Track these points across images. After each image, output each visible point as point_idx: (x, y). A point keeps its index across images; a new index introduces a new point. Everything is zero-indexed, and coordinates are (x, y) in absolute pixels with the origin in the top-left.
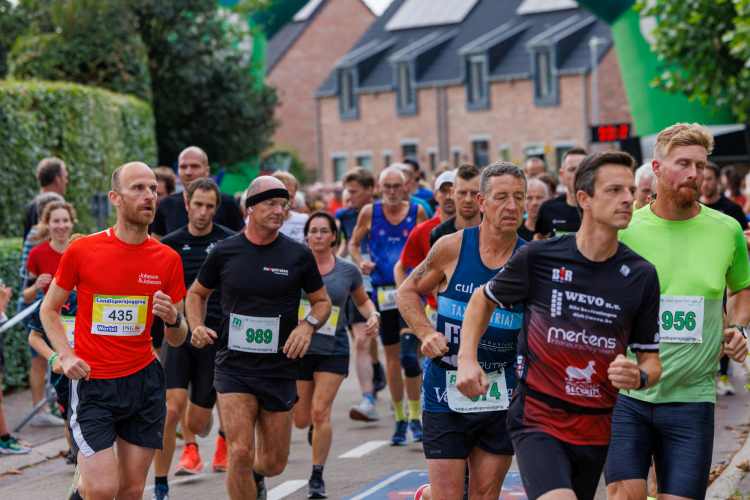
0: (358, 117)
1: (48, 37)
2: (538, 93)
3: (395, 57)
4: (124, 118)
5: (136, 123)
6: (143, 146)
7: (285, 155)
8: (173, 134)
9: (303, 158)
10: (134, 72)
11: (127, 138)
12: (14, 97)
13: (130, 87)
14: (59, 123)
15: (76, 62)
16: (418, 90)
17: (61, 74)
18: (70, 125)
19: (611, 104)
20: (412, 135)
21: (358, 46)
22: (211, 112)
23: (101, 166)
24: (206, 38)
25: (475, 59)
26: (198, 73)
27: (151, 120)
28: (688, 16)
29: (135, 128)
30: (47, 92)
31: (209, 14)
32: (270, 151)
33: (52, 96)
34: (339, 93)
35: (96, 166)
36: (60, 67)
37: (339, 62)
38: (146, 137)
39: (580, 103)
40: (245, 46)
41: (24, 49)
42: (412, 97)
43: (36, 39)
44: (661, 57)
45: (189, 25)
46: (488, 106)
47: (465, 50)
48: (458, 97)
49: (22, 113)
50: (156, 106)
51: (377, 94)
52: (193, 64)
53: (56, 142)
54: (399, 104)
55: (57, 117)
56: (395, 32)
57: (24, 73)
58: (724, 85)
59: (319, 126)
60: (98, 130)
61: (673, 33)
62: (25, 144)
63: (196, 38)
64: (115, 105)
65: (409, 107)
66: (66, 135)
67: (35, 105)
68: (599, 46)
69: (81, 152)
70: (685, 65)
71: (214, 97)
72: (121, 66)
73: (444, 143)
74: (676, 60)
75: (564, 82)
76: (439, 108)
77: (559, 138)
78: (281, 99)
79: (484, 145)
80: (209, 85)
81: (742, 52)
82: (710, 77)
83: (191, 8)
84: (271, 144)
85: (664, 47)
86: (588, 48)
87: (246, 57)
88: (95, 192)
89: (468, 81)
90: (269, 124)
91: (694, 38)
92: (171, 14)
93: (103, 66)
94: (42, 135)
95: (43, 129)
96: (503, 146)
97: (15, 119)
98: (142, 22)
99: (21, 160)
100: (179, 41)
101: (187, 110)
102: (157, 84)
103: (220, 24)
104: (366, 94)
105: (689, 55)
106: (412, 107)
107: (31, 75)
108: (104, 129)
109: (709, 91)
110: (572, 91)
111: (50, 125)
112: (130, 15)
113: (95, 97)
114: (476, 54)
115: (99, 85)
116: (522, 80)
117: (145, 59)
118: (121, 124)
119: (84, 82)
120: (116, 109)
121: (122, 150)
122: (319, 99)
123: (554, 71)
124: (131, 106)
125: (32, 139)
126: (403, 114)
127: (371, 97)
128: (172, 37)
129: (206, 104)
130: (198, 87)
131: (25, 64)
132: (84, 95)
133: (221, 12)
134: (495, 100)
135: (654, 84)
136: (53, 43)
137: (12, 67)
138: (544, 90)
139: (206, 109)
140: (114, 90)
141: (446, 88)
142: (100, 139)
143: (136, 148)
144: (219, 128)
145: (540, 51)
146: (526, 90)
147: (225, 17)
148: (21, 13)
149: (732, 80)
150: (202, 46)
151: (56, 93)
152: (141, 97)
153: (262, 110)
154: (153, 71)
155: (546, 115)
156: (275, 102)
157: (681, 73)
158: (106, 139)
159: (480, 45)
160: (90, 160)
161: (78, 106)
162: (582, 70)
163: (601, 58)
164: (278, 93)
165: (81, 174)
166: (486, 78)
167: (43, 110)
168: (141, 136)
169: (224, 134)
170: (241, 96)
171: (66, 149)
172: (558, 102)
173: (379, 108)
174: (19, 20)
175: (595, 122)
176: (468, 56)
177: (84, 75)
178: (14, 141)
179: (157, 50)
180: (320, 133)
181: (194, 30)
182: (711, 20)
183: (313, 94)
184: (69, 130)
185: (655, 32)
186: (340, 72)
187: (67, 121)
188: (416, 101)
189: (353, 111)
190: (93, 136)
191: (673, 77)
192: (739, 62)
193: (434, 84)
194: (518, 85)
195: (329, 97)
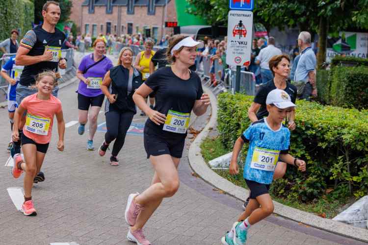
0: (94, 13)
2: (149, 11)
4: (26, 6)
5: (29, 8)
6: (31, 15)
7: (71, 22)
9: (76, 24)
11: (26, 12)
16: (113, 6)
18: (10, 7)
19: (170, 16)
20: (110, 20)
23: (17, 20)
27: (33, 8)
29: (29, 10)
32: (68, 20)
34: (89, 5)
38: (31, 13)
39: (161, 15)
42: (111, 8)
44: (189, 3)
46: (133, 13)
48: (125, 10)
50: (36, 4)
51: (100, 6)
53: (5, 12)
54: (107, 10)
55: (6, 4)
58: (207, 13)
59: (82, 14)
60: (18, 9)
65: (109, 12)
66: (8, 10)
69: (12, 16)
70: (196, 6)
73: (119, 23)
74: (193, 5)
75: (157, 8)
76: (118, 12)
77: (153, 24)
78: (73, 5)
79: (131, 24)
81: (214, 4)
82: (203, 10)
84: (69, 18)
89: (128, 5)
95: (1, 7)
96: (137, 25)
104: (97, 6)
105: (197, 3)
106: (111, 11)
108: (20, 9)
109: (202, 15)
110: (159, 11)
111: (4, 7)
116: (144, 6)
118: (24, 8)
120: (23, 4)
122: (83, 6)
123: (154, 4)
124: (28, 3)
126: (107, 13)
127: (98, 7)
134: (136, 12)
135: (186, 11)
138: (151, 10)
141: (121, 6)
142: (18, 12)
146: (145, 10)
149: (209, 12)
153: (67, 8)
155: (151, 18)
156: (71, 6)
157: (195, 9)
160: (15, 18)
162: (163, 5)
163: (168, 2)
164: (72, 3)
165: (11, 22)
166: (134, 5)
168: (30, 12)
171: (8, 14)
172: (154, 14)
173: (100, 11)
175: (166, 20)
180: (82, 17)
183: (81, 4)
184: (9, 9)
187: (9, 6)
188: (112, 10)
189: (93, 11)
190: (16, 11)
191: (192, 10)
192: (212, 7)
193: (118, 5)
194: (143, 8)
195: (86, 6)
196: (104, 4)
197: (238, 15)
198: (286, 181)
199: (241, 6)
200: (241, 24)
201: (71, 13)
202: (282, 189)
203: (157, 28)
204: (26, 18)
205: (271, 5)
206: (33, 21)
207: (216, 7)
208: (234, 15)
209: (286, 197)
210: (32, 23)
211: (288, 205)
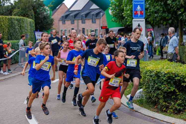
0: (65, 24)
1: (19, 10)
2: (92, 21)
3: (71, 15)
4: (30, 22)
5: (32, 23)
6: (33, 27)
8: (38, 25)
10: (32, 15)
11: (31, 25)
12: (14, 19)
13: (31, 18)
14: (20, 23)
15: (23, 14)
17: (21, 15)
19: (103, 23)
20: (73, 27)
21: (65, 13)
22: (43, 22)
24: (43, 11)
25: (83, 16)
26: (42, 16)
27: (34, 23)
28: (117, 10)
29: (32, 24)
30: (19, 18)
31: (44, 7)
32: (52, 28)
33: (19, 19)
34: (62, 20)
35: (26, 30)
36: (20, 14)
37: (63, 15)
38: (34, 25)
39: (99, 23)
40: (49, 12)
41: (15, 11)
42: (73, 21)
43: (17, 10)
44: (112, 16)
45: (40, 9)
46: (85, 23)
47: (82, 14)
48: (80, 21)
49: (15, 21)
50: (35, 21)
51: (68, 20)
52: (41, 15)
54: (71, 22)
56: (71, 11)
57: (15, 15)
58: (122, 21)
59: (59, 25)
61: (114, 13)
62: (15, 26)
63: (42, 11)
64: (29, 20)
66: (21, 25)
67: (17, 20)
68: (102, 14)
69: (24, 28)
70: (116, 18)
71: (44, 20)
72: (30, 14)
73: (78, 28)
74: (115, 17)
75: (97, 20)
76: (77, 23)
77: (95, 28)
78: (54, 20)
79: (84, 29)
80: (43, 18)
81: (125, 16)
82: (120, 19)
83: (41, 6)
84: (52, 27)
85: (113, 15)
86: (100, 15)
87: (49, 14)
88: (26, 34)
89: (82, 19)
90: (52, 24)
91: (117, 13)
92: (37, 7)
93: (27, 14)
94: (18, 25)
95: (18, 24)
96: (87, 29)
97: (14, 22)
98: (33, 8)
99: (14, 28)
100: (39, 11)
101: (40, 22)
102: (35, 17)
103: (45, 9)
104: (66, 20)
105: (117, 16)
107: (16, 15)
108: (27, 24)
109: (119, 22)
110: (98, 21)
111: (19, 23)
112: (31, 7)
113: (26, 19)
114: (83, 15)
115: (26, 17)
117: (34, 14)
119: (24, 17)
120: (29, 21)
121: (30, 27)
122: (59, 21)
123: (95, 18)
124: (31, 21)
125: (16, 25)
128: (38, 10)
129: (43, 21)
130: (41, 18)
131: (15, 14)
132: (24, 19)
133: (45, 7)
135: (111, 20)
136: (20, 10)
137: (13, 14)
138: (93, 21)
139: (42, 22)
140: (29, 18)
141: (79, 20)
142: (27, 26)
143: (32, 27)
144: (45, 25)
145: (93, 15)
146: (91, 21)
147: (46, 8)
148: (15, 6)
149: (123, 20)
150: (42, 12)
151: (20, 18)
152: (33, 19)
153: (51, 22)
154: (35, 16)
155: (94, 25)
156: (53, 21)
157: (116, 19)
158: (28, 26)
159: (84, 13)
160: (25, 29)
161: (23, 20)
162: (99, 18)
163: (102, 16)
165: (24, 31)
166: (85, 19)
167: (18, 21)
169: (45, 26)
170: (48, 20)
171: (21, 27)
172: (95, 23)
173: (68, 23)
174: (14, 7)
175: (101, 25)
176: (82, 15)
177: (24, 16)
178: (14, 25)
179: (35, 12)
181: (41, 9)
182: (120, 11)
183: (58, 20)
184: (22, 24)
185: (111, 13)
186: (63, 17)
187: (22, 23)
188: (74, 22)
189: (64, 23)
190: (26, 25)
191: (114, 19)
192: (124, 18)
193: (77, 19)
194: (90, 20)
195: (61, 21)
196: (69, 19)
197: (138, 21)
198: (166, 103)
199: (139, 16)
200: (139, 25)
201: (53, 24)
202: (164, 108)
203: (97, 30)
204: (31, 28)
205: (154, 15)
206: (34, 29)
207: (126, 18)
208: (135, 21)
209: (167, 112)
210: (34, 31)
211: (168, 116)
